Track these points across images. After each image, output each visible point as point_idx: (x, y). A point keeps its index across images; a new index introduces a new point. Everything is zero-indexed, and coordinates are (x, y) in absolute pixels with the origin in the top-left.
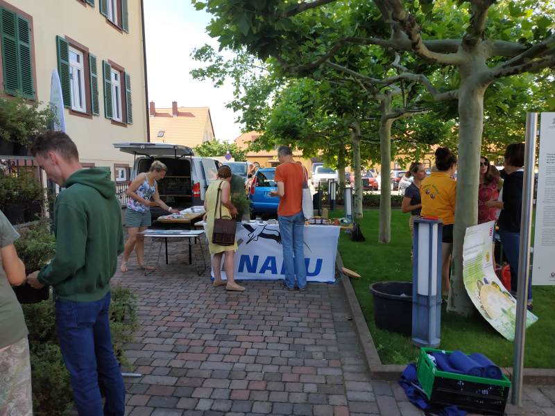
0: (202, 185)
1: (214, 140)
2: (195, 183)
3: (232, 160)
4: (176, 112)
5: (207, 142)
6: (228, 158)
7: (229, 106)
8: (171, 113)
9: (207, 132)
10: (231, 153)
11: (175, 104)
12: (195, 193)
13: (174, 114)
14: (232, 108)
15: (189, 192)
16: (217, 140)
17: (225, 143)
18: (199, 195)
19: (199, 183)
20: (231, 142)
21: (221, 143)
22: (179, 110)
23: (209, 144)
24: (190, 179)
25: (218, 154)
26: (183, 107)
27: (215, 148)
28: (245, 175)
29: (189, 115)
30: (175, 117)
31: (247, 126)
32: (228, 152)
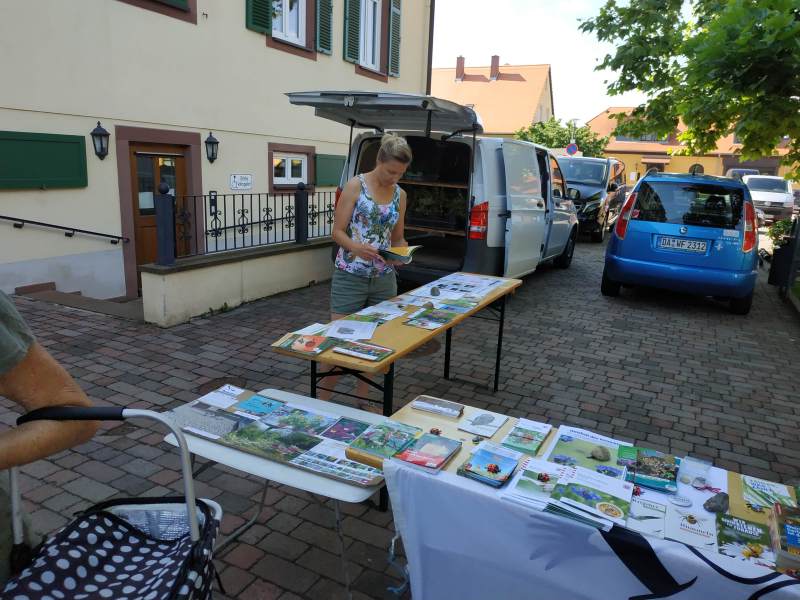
0: (494, 209)
1: (553, 119)
2: (478, 202)
3: (579, 155)
4: (496, 72)
5: (540, 123)
6: (571, 151)
7: (588, 27)
8: (488, 75)
9: (541, 108)
10: (578, 143)
11: (495, 59)
12: (474, 228)
13: (492, 76)
14: (595, 31)
15: (462, 224)
16: (556, 119)
17: (569, 125)
18: (484, 234)
19: (486, 204)
20: (580, 125)
21: (563, 125)
22: (501, 71)
23: (543, 127)
24: (466, 192)
25: (555, 144)
26: (507, 65)
27: (551, 135)
28: (603, 184)
29: (517, 78)
30: (494, 81)
31: (623, 79)
32: (573, 141)
